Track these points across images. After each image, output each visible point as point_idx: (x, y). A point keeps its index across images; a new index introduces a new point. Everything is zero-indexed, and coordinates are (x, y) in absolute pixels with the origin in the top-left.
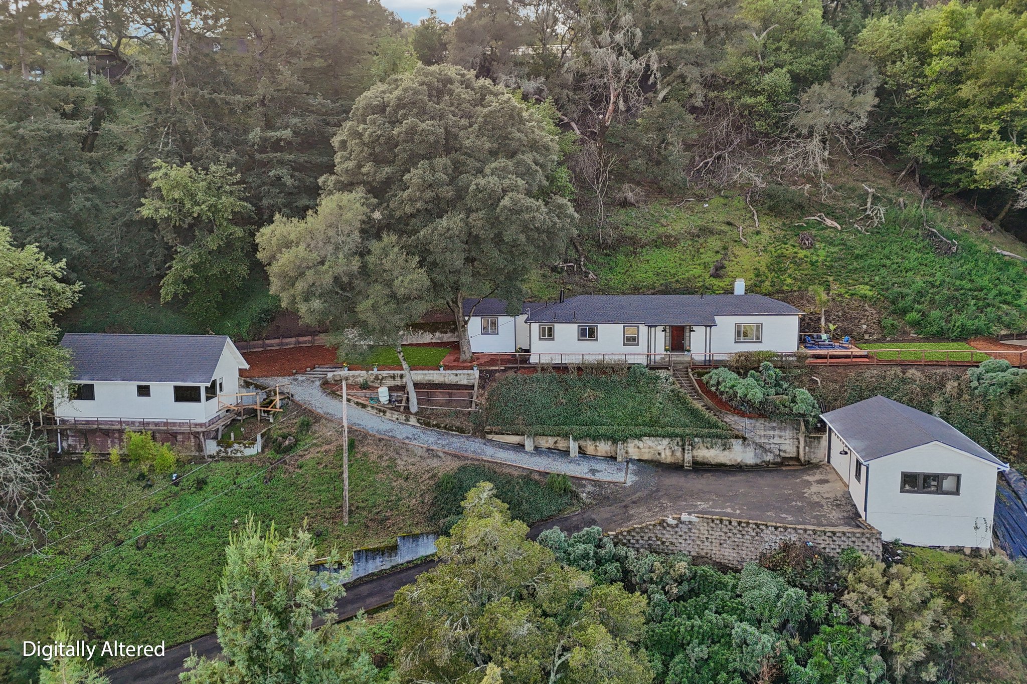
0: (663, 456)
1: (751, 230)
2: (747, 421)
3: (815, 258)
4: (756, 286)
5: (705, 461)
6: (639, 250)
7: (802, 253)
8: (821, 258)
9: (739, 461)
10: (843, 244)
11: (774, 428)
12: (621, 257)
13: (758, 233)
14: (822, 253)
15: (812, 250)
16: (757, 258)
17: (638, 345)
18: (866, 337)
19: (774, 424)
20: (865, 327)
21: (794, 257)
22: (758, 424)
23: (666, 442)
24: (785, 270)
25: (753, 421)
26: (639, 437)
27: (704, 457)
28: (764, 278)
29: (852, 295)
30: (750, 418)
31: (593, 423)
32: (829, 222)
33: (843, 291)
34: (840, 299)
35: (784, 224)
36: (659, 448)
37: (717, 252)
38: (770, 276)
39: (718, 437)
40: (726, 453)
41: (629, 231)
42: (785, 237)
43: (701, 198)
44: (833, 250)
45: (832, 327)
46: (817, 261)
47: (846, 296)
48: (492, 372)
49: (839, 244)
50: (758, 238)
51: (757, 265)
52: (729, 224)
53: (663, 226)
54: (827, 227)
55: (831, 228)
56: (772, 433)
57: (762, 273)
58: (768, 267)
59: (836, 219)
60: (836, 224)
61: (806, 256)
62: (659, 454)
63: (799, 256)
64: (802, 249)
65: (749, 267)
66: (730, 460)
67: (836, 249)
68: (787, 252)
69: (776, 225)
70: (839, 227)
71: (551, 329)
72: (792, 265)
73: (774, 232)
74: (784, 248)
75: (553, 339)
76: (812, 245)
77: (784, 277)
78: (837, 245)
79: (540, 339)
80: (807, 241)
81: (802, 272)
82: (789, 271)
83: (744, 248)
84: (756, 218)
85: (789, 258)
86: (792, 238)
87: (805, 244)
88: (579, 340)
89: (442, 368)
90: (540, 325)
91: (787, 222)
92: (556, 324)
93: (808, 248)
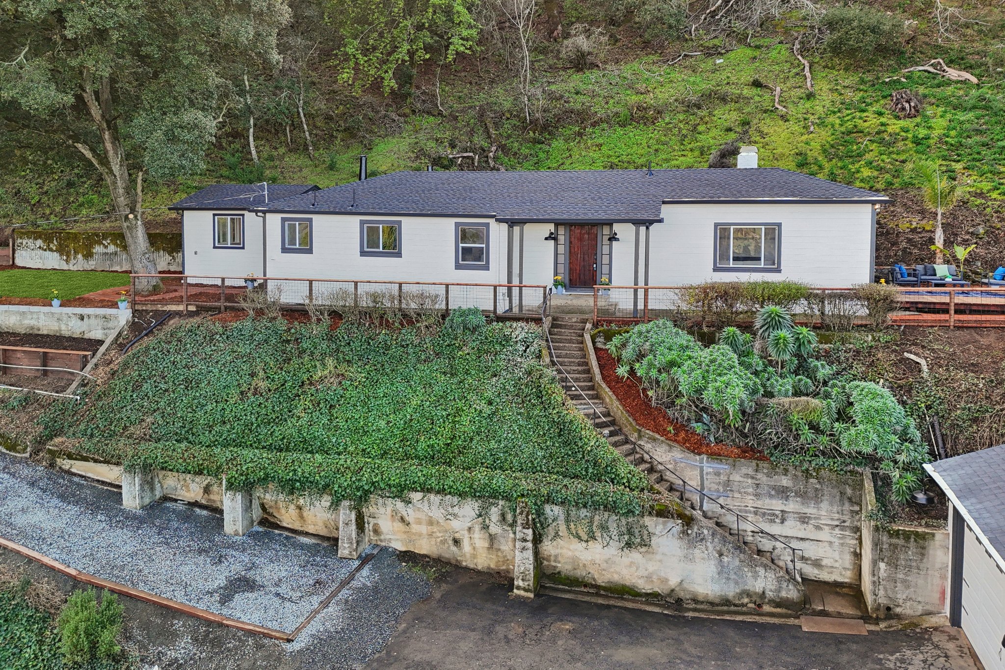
0: (466, 547)
1: (799, 92)
2: (709, 466)
3: (922, 132)
5: (580, 573)
6: (589, 130)
7: (895, 126)
8: (936, 133)
9: (673, 582)
10: (986, 108)
11: (782, 493)
12: (558, 144)
13: (810, 96)
14: (939, 125)
15: (918, 120)
16: (804, 138)
17: (486, 267)
19: (785, 481)
21: (878, 133)
22: (736, 477)
23: (469, 509)
24: (860, 155)
25: (723, 467)
26: (401, 492)
27: (575, 560)
28: (815, 168)
30: (714, 456)
32: (953, 73)
33: (986, 186)
34: (979, 201)
35: (862, 81)
36: (455, 524)
37: (729, 130)
38: (827, 166)
39: (611, 507)
40: (635, 556)
41: (577, 103)
42: (863, 100)
43: (711, 52)
44: (962, 116)
45: (961, 253)
46: (927, 138)
47: (994, 195)
48: (164, 318)
49: (974, 107)
50: (808, 105)
51: (802, 147)
52: (757, 84)
53: (639, 93)
54: (949, 82)
55: (957, 82)
56: (777, 505)
57: (810, 160)
58: (825, 151)
59: (969, 68)
60: (967, 75)
61: (904, 130)
62: (456, 542)
63: (890, 129)
64: (898, 118)
65: (786, 152)
66: (649, 578)
67: (971, 115)
68: (866, 124)
69: (847, 82)
70: (974, 80)
71: (308, 226)
72: (873, 146)
73: (841, 94)
74: (861, 118)
75: (310, 251)
76: (917, 111)
77: (857, 166)
78: (970, 110)
79: (284, 250)
80: (907, 105)
81: (894, 156)
82: (868, 157)
83: (781, 123)
84: (808, 74)
85: (869, 134)
86: (877, 101)
87: (903, 109)
88: (363, 253)
89: (56, 302)
90: (284, 220)
91: (869, 77)
92: (315, 217)
93: (909, 116)
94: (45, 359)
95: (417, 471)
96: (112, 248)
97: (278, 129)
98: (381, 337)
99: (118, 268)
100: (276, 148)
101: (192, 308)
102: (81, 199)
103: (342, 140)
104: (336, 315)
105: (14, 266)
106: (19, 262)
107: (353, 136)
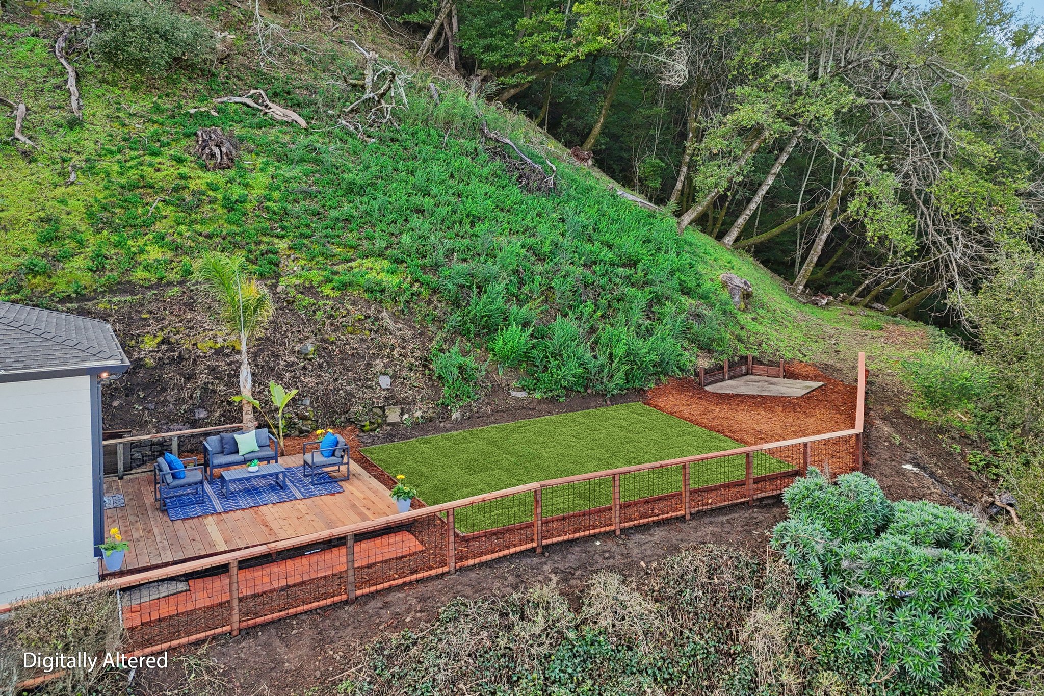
1: (58, 116)
3: (237, 192)
4: (32, 271)
7: (200, 180)
8: (257, 192)
10: (317, 162)
13: (73, 124)
14: (259, 181)
15: (232, 173)
16: (59, 191)
18: (393, 415)
20: (385, 381)
21: (176, 190)
24: (146, 225)
28: (70, 245)
29: (344, 286)
32: (277, 111)
33: (316, 276)
34: (307, 301)
35: (157, 109)
38: (93, 241)
42: (156, 137)
44: (288, 172)
45: (280, 396)
46: (242, 200)
47: (327, 290)
49: (302, 160)
50: (71, 137)
54: (273, 123)
55: (283, 123)
57: (64, 229)
58: (91, 215)
59: (296, 106)
60: (295, 116)
61: (213, 187)
63: (192, 185)
64: (205, 168)
65: (24, 215)
67: (297, 171)
68: (159, 175)
69: (134, 108)
70: (303, 123)
72: (169, 210)
73: (124, 125)
74: (151, 165)
76: (232, 160)
77: (140, 242)
78: (297, 162)
80: (217, 151)
81: (198, 227)
82: (160, 227)
83: (22, 163)
84: (73, 89)
85: (163, 190)
86: (177, 141)
87: (213, 155)
91: (167, 104)
93: (221, 167)
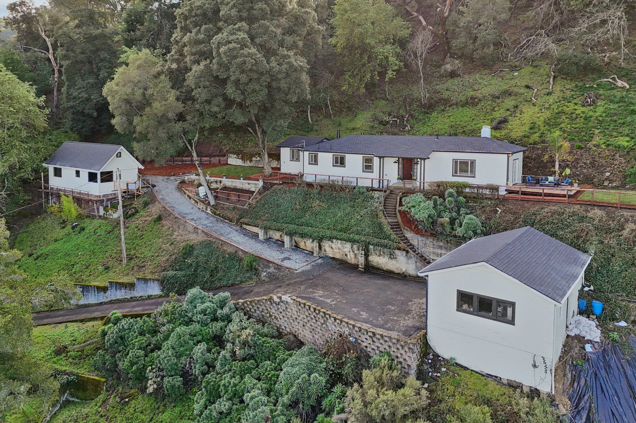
0: (349, 257)
1: (545, 91)
2: (420, 238)
3: (591, 114)
4: (525, 137)
5: (379, 266)
6: (447, 108)
7: (580, 110)
8: (597, 114)
9: (404, 270)
10: (624, 102)
11: (441, 247)
12: (434, 114)
13: (549, 94)
14: (600, 110)
15: (592, 107)
16: (539, 115)
17: (372, 172)
18: (606, 184)
19: (441, 244)
20: (608, 174)
21: (571, 113)
22: (427, 242)
23: (348, 245)
24: (559, 124)
25: (424, 239)
26: (331, 239)
27: (378, 262)
28: (536, 130)
29: (608, 145)
30: (422, 235)
31: (307, 225)
32: (620, 83)
33: (602, 142)
34: (595, 149)
35: (576, 86)
36: (346, 250)
37: (508, 110)
38: (542, 129)
39: (385, 246)
40: (394, 262)
41: (446, 94)
42: (572, 96)
43: (514, 68)
44: (612, 106)
46: (591, 117)
47: (603, 146)
48: (272, 185)
49: (620, 102)
50: (547, 98)
51: (535, 119)
52: (527, 87)
53: (474, 90)
54: (616, 88)
55: (619, 88)
56: (439, 251)
57: (536, 126)
58: (545, 122)
59: (629, 80)
60: (625, 84)
61: (583, 112)
62: (346, 255)
63: (577, 112)
64: (583, 106)
65: (528, 122)
66: (397, 269)
67: (616, 106)
68: (568, 109)
69: (569, 87)
70: (628, 87)
71: (316, 157)
72: (566, 120)
73: (564, 93)
74: (567, 106)
75: (317, 164)
76: (594, 103)
77: (555, 130)
78: (617, 103)
79: (309, 164)
80: (589, 100)
81: (573, 125)
82: (562, 125)
83: (532, 106)
84: (552, 82)
85: (567, 114)
86: (578, 97)
87: (587, 102)
88: (334, 166)
89: (242, 179)
90: (309, 154)
91: (580, 84)
92: (319, 153)
93: (590, 105)
94: (239, 196)
95: (335, 233)
96: (258, 159)
97: (320, 109)
98: (334, 195)
99: (260, 166)
100: (319, 116)
101: (281, 182)
102: (249, 139)
103: (346, 112)
104: (322, 187)
105: (227, 164)
106: (229, 163)
107: (350, 110)
